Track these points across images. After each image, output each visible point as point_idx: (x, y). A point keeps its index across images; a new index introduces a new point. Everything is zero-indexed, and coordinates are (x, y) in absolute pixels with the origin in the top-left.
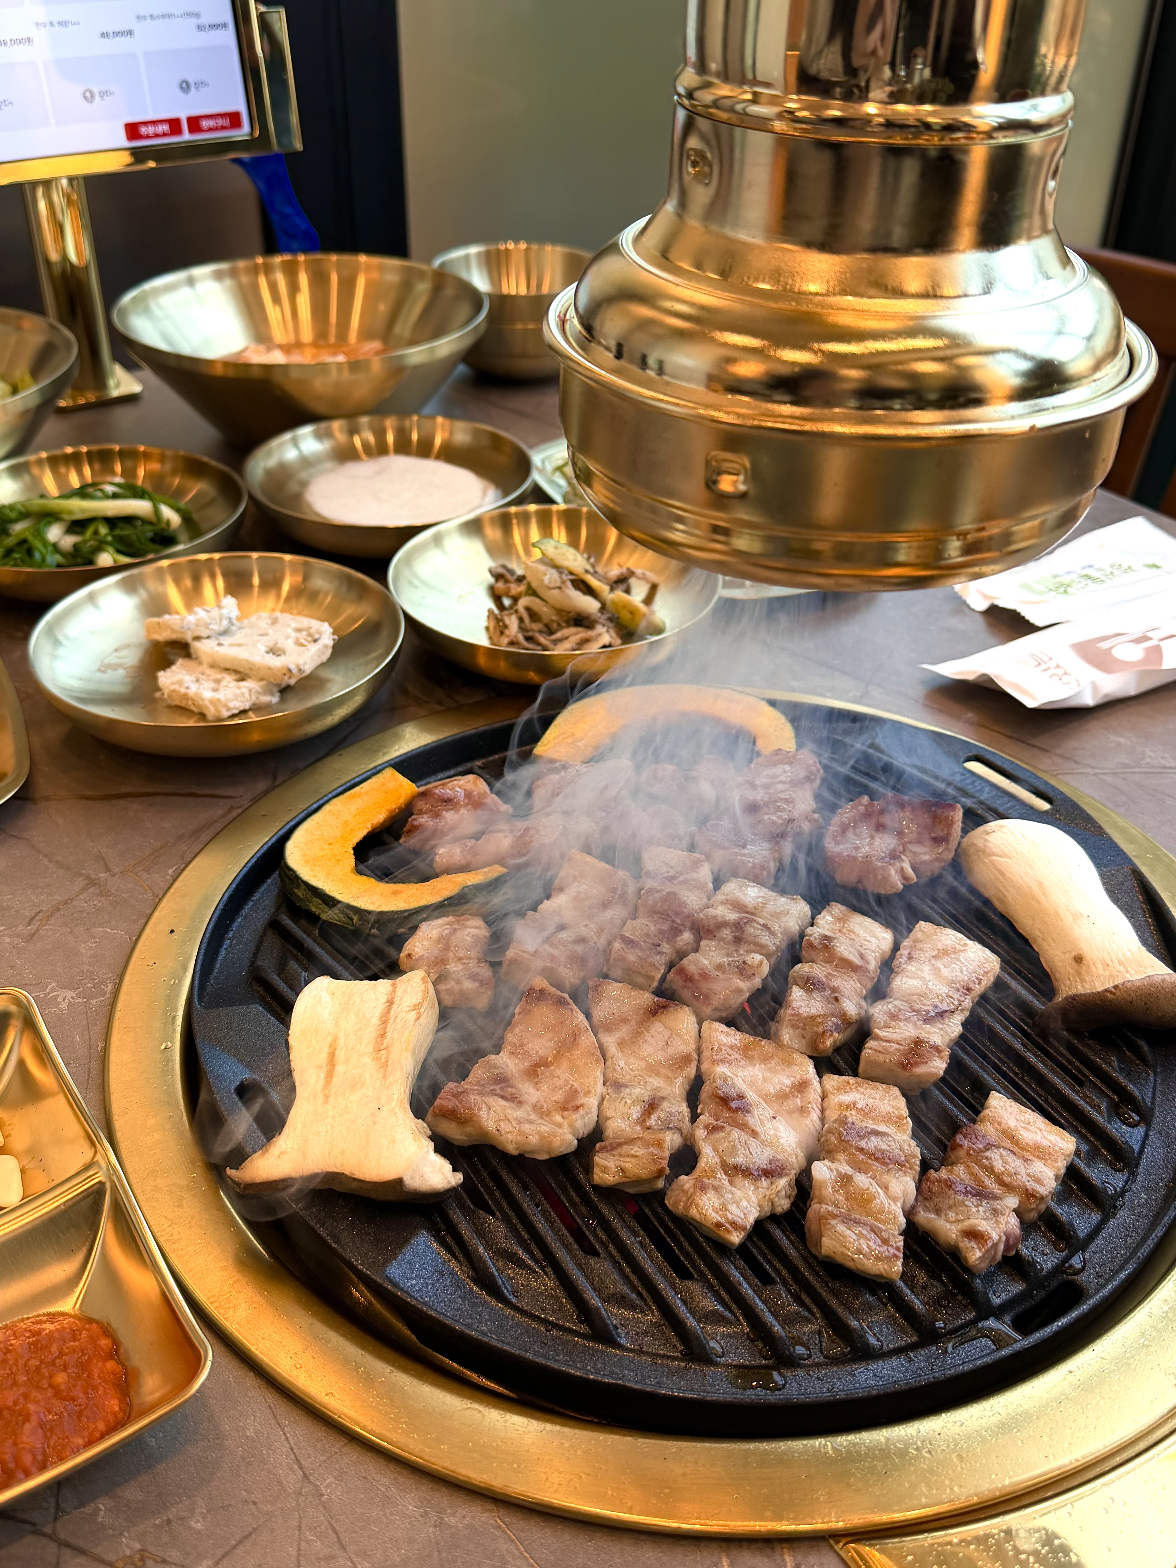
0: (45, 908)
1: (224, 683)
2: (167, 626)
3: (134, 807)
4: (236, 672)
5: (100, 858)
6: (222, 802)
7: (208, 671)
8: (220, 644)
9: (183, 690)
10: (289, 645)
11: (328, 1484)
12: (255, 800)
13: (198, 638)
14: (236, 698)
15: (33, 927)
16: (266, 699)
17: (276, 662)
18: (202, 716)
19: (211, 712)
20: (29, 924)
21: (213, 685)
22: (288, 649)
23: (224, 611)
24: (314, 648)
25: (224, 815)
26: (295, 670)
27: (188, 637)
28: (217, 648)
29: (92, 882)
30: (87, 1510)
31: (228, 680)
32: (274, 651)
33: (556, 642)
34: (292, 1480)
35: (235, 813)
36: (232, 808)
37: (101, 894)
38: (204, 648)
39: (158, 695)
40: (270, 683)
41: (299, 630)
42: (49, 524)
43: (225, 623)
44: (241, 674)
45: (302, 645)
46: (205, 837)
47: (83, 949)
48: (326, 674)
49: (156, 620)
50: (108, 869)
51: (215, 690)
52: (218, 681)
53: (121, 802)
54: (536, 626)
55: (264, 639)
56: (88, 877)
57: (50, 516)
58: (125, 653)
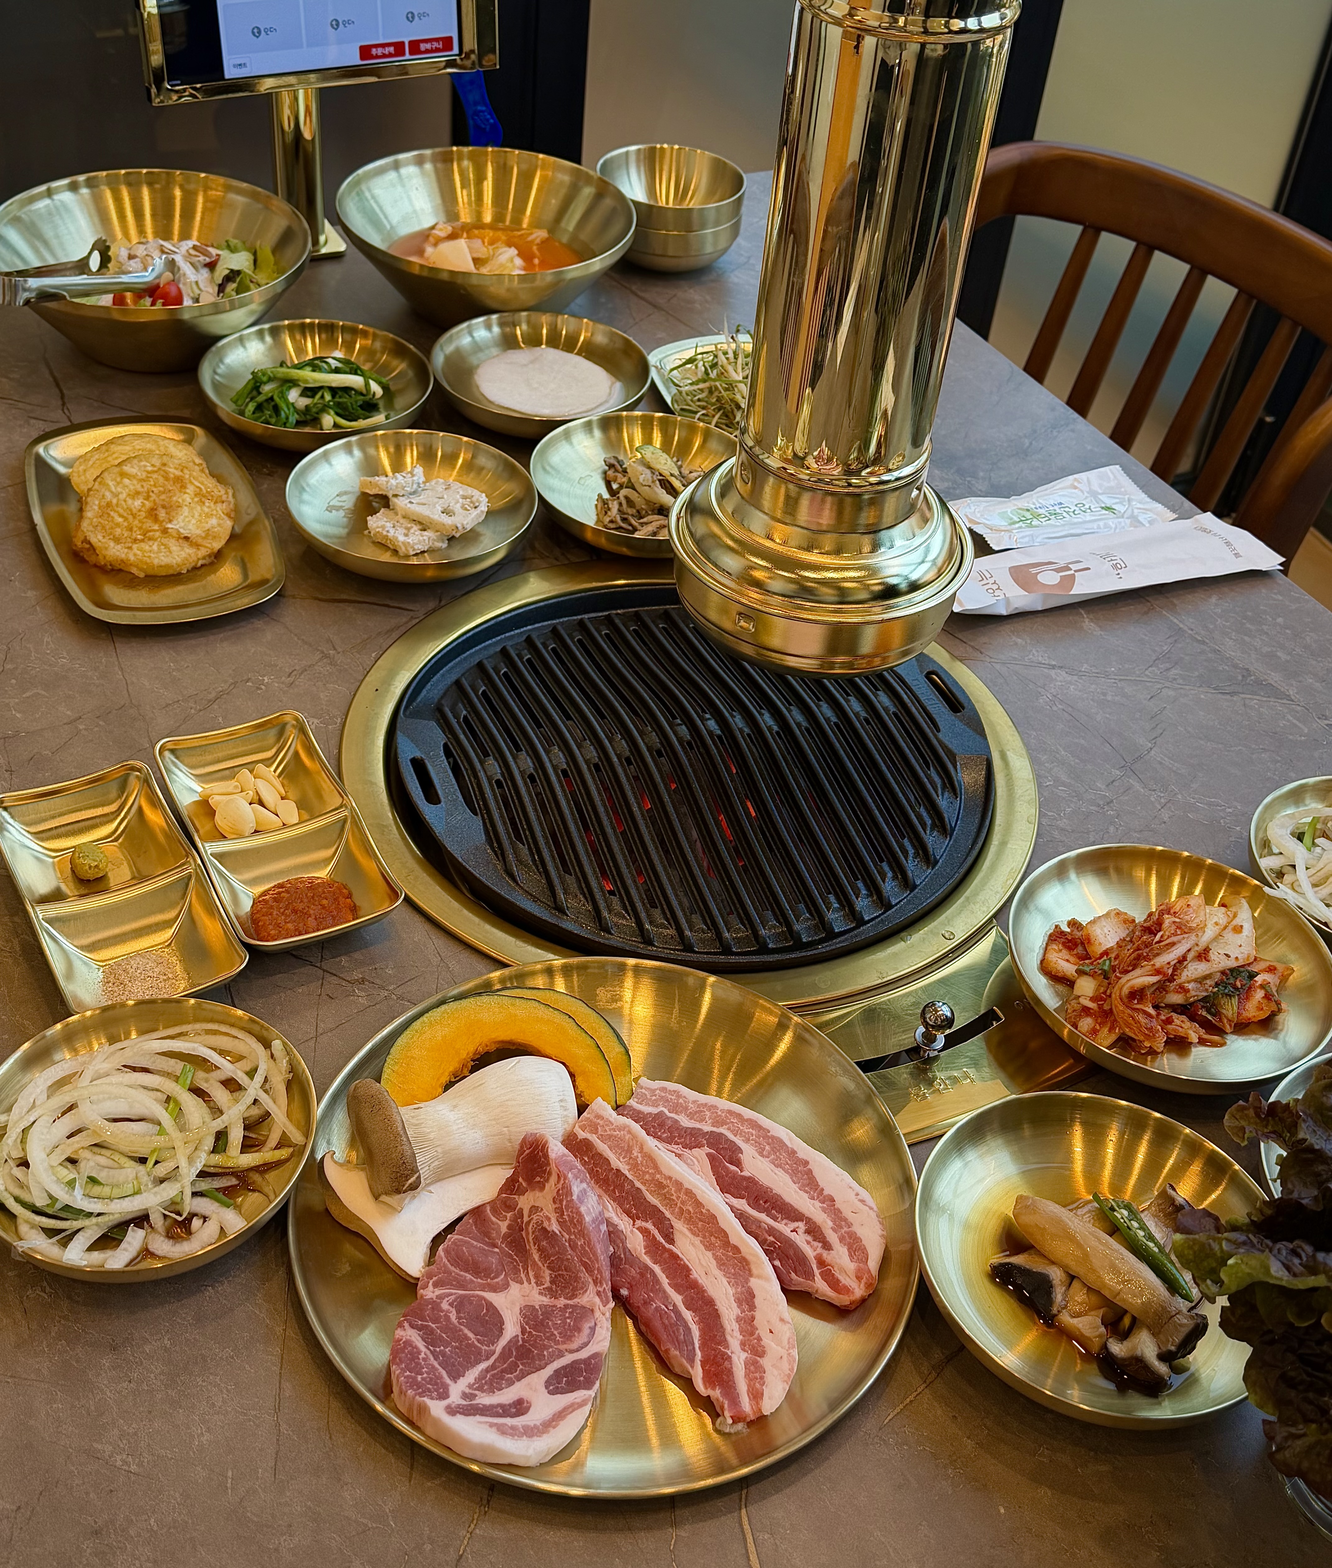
0: (297, 668)
1: (412, 531)
2: (377, 485)
3: (350, 609)
4: (420, 523)
5: (329, 641)
6: (406, 613)
7: (402, 521)
8: (411, 502)
9: (385, 533)
10: (457, 508)
11: (452, 964)
12: (428, 614)
13: (396, 496)
14: (420, 542)
15: (291, 679)
16: (439, 545)
17: (447, 520)
18: (395, 552)
19: (402, 551)
20: (289, 676)
21: (405, 531)
22: (456, 510)
23: (415, 478)
24: (474, 513)
25: (407, 623)
26: (460, 528)
27: (390, 495)
28: (409, 505)
29: (326, 656)
30: (337, 959)
31: (415, 528)
32: (447, 512)
33: (642, 524)
34: (436, 960)
35: (414, 622)
36: (412, 618)
37: (331, 664)
38: (400, 503)
39: (366, 532)
40: (442, 534)
41: (464, 497)
42: (290, 388)
43: (415, 486)
44: (424, 525)
45: (466, 509)
46: (395, 635)
47: (322, 695)
48: (480, 529)
49: (369, 479)
50: (335, 649)
51: (406, 535)
52: (408, 529)
53: (341, 605)
54: (631, 511)
55: (441, 501)
56: (323, 652)
57: (292, 383)
58: (344, 498)
